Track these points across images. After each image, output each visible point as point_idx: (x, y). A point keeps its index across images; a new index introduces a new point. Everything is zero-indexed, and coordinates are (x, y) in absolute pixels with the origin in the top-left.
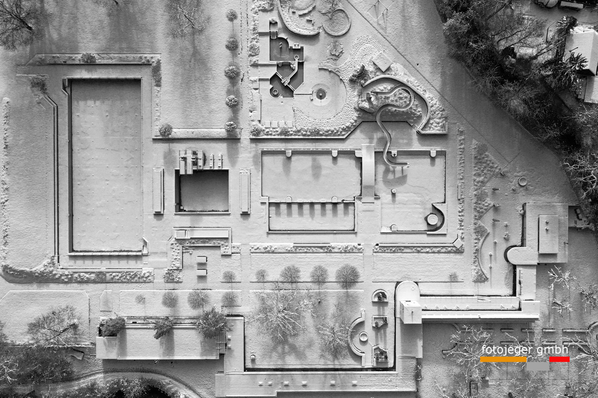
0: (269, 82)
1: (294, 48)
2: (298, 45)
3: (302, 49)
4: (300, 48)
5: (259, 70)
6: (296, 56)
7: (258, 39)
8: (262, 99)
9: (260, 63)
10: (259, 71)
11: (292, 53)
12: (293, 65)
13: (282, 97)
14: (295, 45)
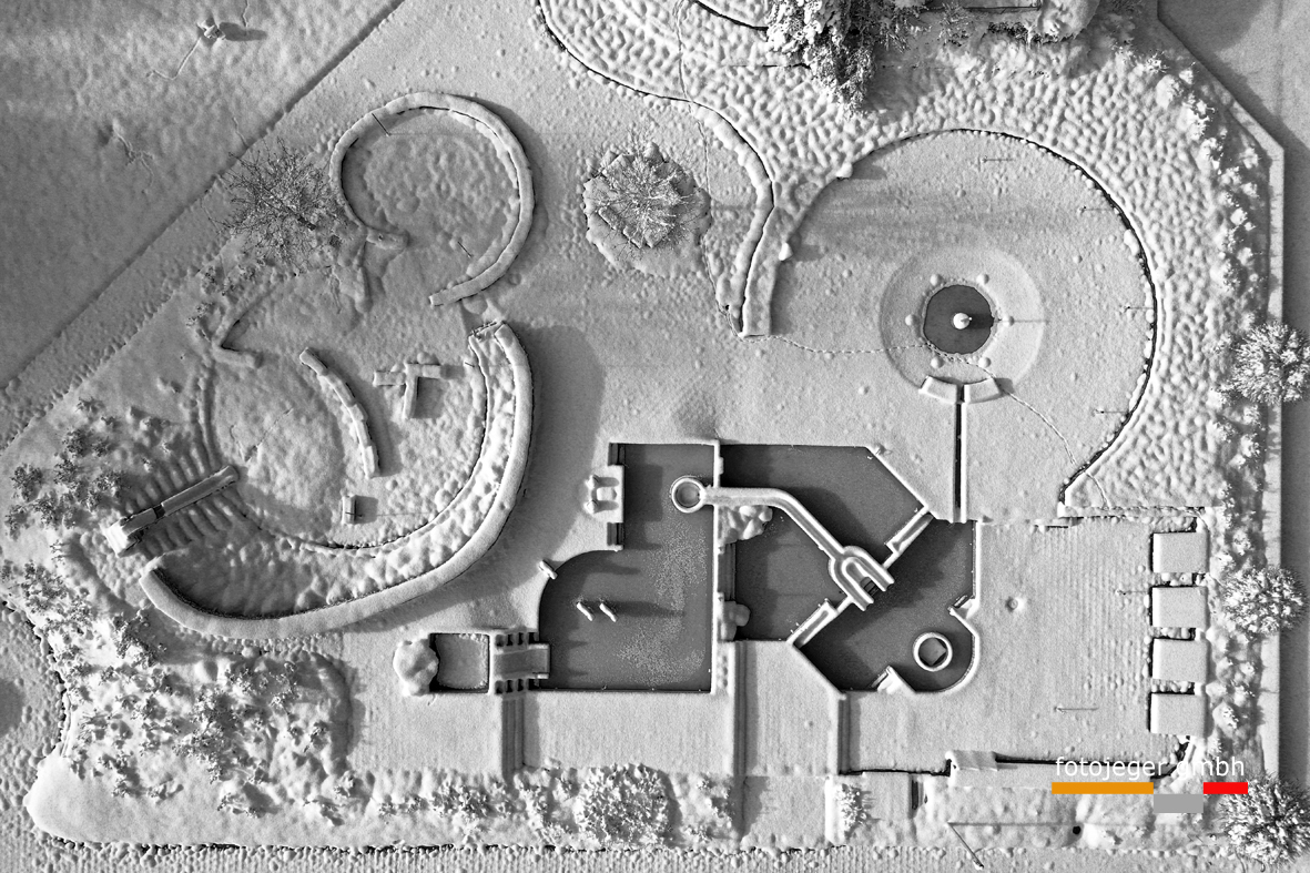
0: (866, 701)
1: (616, 516)
2: (600, 482)
3: (623, 454)
4: (617, 472)
5: (773, 773)
6: (682, 498)
7: (554, 774)
8: (988, 749)
9: (724, 767)
10: (787, 770)
11: (653, 531)
12: (741, 525)
13: (973, 606)
14: (600, 506)
